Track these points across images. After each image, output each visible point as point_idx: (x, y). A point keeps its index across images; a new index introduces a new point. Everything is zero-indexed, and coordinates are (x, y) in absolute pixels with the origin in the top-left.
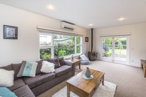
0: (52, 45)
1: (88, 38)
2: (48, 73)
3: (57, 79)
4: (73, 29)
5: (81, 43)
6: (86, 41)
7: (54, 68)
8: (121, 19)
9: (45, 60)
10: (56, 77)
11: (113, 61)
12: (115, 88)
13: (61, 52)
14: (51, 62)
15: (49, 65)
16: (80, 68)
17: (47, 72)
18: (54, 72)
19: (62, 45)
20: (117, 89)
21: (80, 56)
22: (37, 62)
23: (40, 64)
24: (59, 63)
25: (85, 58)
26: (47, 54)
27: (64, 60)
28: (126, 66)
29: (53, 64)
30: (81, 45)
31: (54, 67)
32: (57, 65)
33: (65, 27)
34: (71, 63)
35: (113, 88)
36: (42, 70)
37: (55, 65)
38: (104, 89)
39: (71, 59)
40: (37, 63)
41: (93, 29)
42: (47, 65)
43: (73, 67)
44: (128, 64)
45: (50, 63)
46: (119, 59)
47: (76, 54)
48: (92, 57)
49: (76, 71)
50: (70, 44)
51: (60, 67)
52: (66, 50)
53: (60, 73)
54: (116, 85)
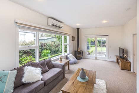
0: (36, 45)
1: (74, 37)
2: (34, 83)
3: (46, 88)
4: (61, 28)
5: (68, 42)
6: (72, 41)
7: (41, 75)
8: (104, 22)
9: (28, 65)
10: (45, 85)
11: (96, 59)
12: (105, 84)
13: (45, 52)
14: (37, 67)
15: (34, 71)
16: (69, 69)
17: (32, 82)
18: (41, 80)
19: (45, 44)
20: (107, 85)
21: (68, 56)
22: (15, 69)
23: (20, 72)
24: (47, 66)
25: (72, 57)
26: (27, 56)
27: (52, 62)
28: (106, 62)
29: (40, 69)
30: (68, 44)
31: (41, 72)
32: (44, 69)
33: (52, 25)
34: (61, 65)
35: (103, 84)
36: (24, 80)
37: (41, 69)
38: (97, 87)
39: (59, 60)
40: (15, 72)
41: (79, 28)
42: (31, 71)
43: (63, 69)
44: (107, 60)
45: (35, 68)
46: (101, 56)
47: (64, 54)
48: (78, 56)
49: (66, 72)
50: (55, 43)
51: (48, 71)
52: (51, 50)
53: (50, 79)
54: (105, 81)
